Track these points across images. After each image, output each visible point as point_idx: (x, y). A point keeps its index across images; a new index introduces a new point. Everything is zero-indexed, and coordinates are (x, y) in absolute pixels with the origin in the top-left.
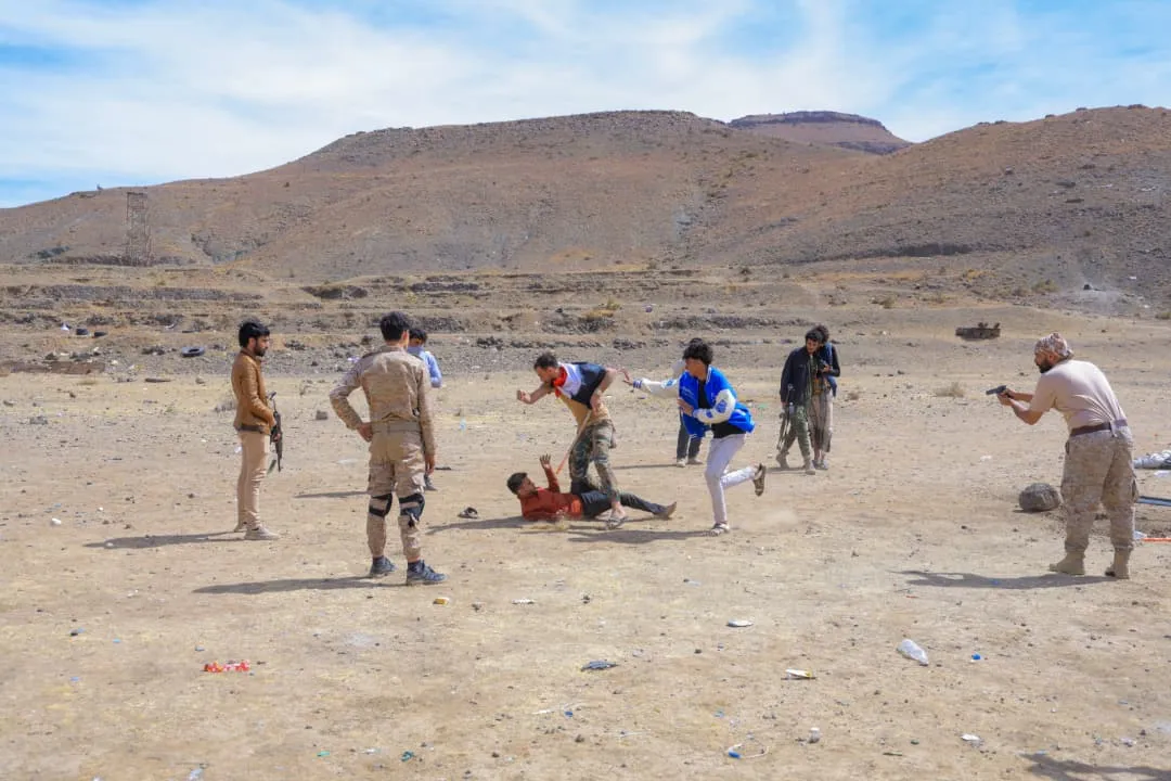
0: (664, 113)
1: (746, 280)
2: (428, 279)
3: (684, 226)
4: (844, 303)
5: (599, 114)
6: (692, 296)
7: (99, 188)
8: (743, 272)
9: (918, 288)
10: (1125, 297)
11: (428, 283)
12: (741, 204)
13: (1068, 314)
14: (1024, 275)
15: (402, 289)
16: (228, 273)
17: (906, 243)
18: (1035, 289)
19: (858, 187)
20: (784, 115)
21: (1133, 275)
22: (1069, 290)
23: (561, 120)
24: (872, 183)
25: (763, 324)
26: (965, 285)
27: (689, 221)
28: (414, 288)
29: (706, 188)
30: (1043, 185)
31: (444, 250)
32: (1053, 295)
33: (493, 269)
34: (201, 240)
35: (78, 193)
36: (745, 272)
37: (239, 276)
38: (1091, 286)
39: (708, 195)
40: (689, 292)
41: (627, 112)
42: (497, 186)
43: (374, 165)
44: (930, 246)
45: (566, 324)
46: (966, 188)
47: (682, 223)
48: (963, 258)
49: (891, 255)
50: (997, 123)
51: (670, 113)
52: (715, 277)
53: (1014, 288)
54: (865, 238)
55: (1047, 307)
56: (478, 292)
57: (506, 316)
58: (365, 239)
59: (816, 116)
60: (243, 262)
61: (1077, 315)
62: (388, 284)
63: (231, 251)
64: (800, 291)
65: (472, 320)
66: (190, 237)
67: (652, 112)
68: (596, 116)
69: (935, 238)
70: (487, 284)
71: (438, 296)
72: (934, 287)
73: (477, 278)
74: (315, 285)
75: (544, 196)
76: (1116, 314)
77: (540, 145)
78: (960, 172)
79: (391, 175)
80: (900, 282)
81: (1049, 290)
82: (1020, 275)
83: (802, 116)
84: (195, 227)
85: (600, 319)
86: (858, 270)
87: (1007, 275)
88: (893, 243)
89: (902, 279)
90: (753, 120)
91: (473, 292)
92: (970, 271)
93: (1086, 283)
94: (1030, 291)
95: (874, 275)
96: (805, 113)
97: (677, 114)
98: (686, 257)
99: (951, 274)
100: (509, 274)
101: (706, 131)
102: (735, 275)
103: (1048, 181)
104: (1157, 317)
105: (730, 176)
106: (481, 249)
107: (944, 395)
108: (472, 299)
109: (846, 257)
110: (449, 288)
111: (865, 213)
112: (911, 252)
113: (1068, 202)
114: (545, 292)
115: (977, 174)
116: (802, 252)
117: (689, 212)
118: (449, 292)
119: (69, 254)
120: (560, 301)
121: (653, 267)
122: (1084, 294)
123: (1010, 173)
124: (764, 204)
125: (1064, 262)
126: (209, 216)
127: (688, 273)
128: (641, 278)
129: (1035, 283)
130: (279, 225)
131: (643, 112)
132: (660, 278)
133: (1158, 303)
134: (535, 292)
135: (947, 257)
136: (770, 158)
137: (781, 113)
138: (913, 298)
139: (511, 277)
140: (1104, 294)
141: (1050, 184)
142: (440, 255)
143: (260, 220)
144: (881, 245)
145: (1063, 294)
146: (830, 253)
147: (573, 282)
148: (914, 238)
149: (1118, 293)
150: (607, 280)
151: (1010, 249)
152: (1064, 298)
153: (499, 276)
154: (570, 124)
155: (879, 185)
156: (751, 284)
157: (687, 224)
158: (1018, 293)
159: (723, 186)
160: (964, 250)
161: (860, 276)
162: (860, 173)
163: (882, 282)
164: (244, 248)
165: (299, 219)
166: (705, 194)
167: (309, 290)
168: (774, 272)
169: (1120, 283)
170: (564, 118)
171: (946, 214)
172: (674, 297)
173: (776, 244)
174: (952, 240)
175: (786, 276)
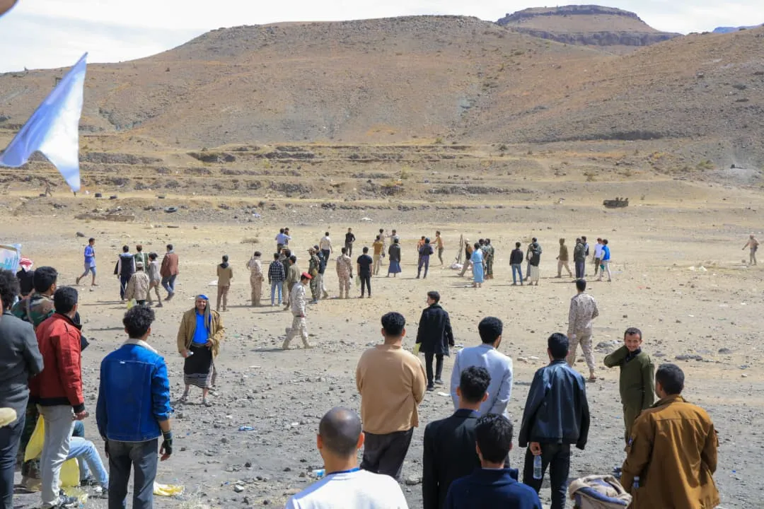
0: (455, 17)
1: (502, 155)
2: (278, 148)
3: (465, 109)
4: (565, 175)
5: (406, 17)
6: (462, 167)
7: (26, 69)
8: (501, 149)
9: (617, 164)
10: (758, 174)
11: (279, 152)
12: (508, 93)
14: (693, 157)
15: (260, 156)
16: (130, 139)
17: (618, 130)
18: (698, 167)
19: (593, 83)
20: (557, 8)
22: (721, 168)
23: (376, 22)
24: (604, 80)
25: (500, 191)
26: (650, 162)
27: (468, 105)
28: (269, 156)
29: (482, 80)
30: (724, 87)
31: (287, 125)
32: (709, 172)
33: (324, 142)
34: (107, 113)
35: (11, 73)
36: (503, 148)
37: (138, 141)
38: (736, 165)
39: (484, 85)
40: (460, 164)
41: (426, 16)
42: (327, 75)
43: (233, 55)
44: (633, 133)
45: (373, 190)
46: (668, 87)
47: (464, 107)
48: (655, 142)
49: (606, 138)
50: (704, 33)
51: (460, 17)
52: (481, 151)
53: (684, 166)
54: (591, 125)
55: (702, 180)
56: (313, 160)
57: (336, 184)
58: (230, 115)
59: (584, 9)
60: (140, 130)
62: (249, 152)
63: (129, 122)
64: (536, 165)
65: (314, 186)
66: (97, 110)
67: (445, 16)
68: (402, 19)
69: (638, 127)
70: (320, 154)
71: (286, 162)
72: (628, 164)
73: (313, 148)
74: (197, 151)
75: (362, 84)
76: (749, 186)
77: (359, 42)
78: (667, 75)
79: (246, 64)
80: (606, 160)
81: (708, 168)
82: (690, 157)
83: (572, 9)
84: (100, 103)
85: (395, 187)
86: (581, 149)
87: (681, 157)
88: (608, 130)
89: (608, 158)
90: (532, 12)
91: (311, 160)
92: (656, 153)
93: (733, 163)
94: (694, 168)
95: (591, 155)
96: (575, 7)
97: (465, 18)
98: (464, 134)
99: (642, 155)
100: (335, 145)
101: (486, 33)
102: (496, 151)
103: (727, 84)
105: (502, 70)
106: (315, 124)
108: (310, 165)
109: (575, 139)
110: (294, 156)
111: (595, 105)
112: (621, 136)
113: (738, 101)
114: (361, 161)
115: (678, 77)
116: (545, 134)
117: (469, 98)
118: (293, 159)
119: (10, 122)
120: (371, 169)
121: (439, 142)
122: (729, 171)
123: (701, 77)
124: (524, 94)
125: (723, 147)
126: (111, 93)
127: (463, 148)
128: (428, 152)
129: (699, 162)
130: (164, 102)
131: (438, 17)
132: (443, 152)
134: (354, 161)
135: (645, 141)
136: (533, 55)
137: (555, 6)
138: (613, 172)
139: (336, 148)
140: (745, 171)
141: (728, 86)
142: (285, 128)
143: (149, 98)
144: (599, 132)
145: (716, 171)
146: (564, 136)
147: (381, 153)
148: (624, 126)
149: (755, 171)
150: (406, 152)
151: (689, 136)
152: (716, 174)
153: (329, 147)
154: (382, 26)
155: (608, 83)
156: (505, 158)
157: (467, 108)
158: (685, 170)
159: (496, 78)
160: (657, 136)
161: (579, 155)
162: (598, 71)
163: (594, 159)
164: (139, 119)
165: (178, 97)
166: (482, 84)
167: (193, 155)
168: (523, 149)
169: (758, 163)
170: (377, 20)
171: (649, 109)
172: (450, 167)
173: (528, 127)
174: (650, 129)
175: (530, 153)
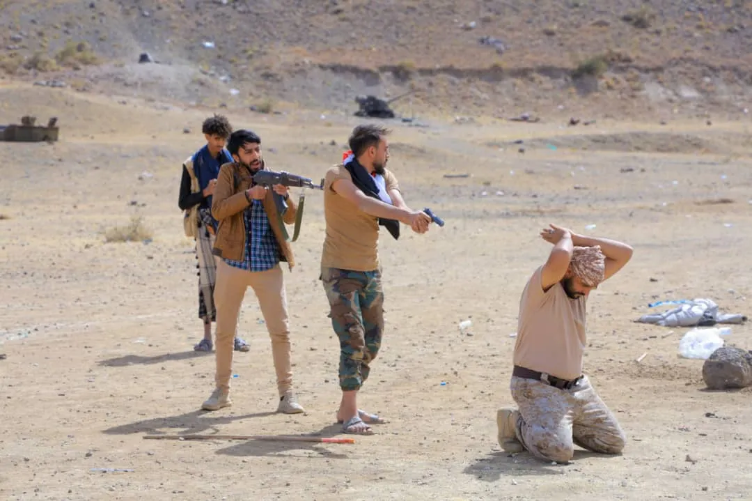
10: (203, 77)
13: (124, 103)
14: (41, 34)
18: (62, 58)
21: (208, 40)
22: (115, 62)
32: (92, 71)
38: (150, 57)
53: (26, 56)
55: (84, 90)
61: (136, 104)
76: (193, 103)
81: (86, 62)
82: (33, 34)
87: (11, 33)
93: (142, 52)
94: (54, 61)
104: (252, 109)
107: (122, 239)
122: (140, 70)
125: (102, 14)
129: (60, 49)
133: (248, 87)
140: (170, 69)
145: (107, 68)
149: (190, 70)
152: (109, 76)
158: (34, 64)
169: (192, 52)
